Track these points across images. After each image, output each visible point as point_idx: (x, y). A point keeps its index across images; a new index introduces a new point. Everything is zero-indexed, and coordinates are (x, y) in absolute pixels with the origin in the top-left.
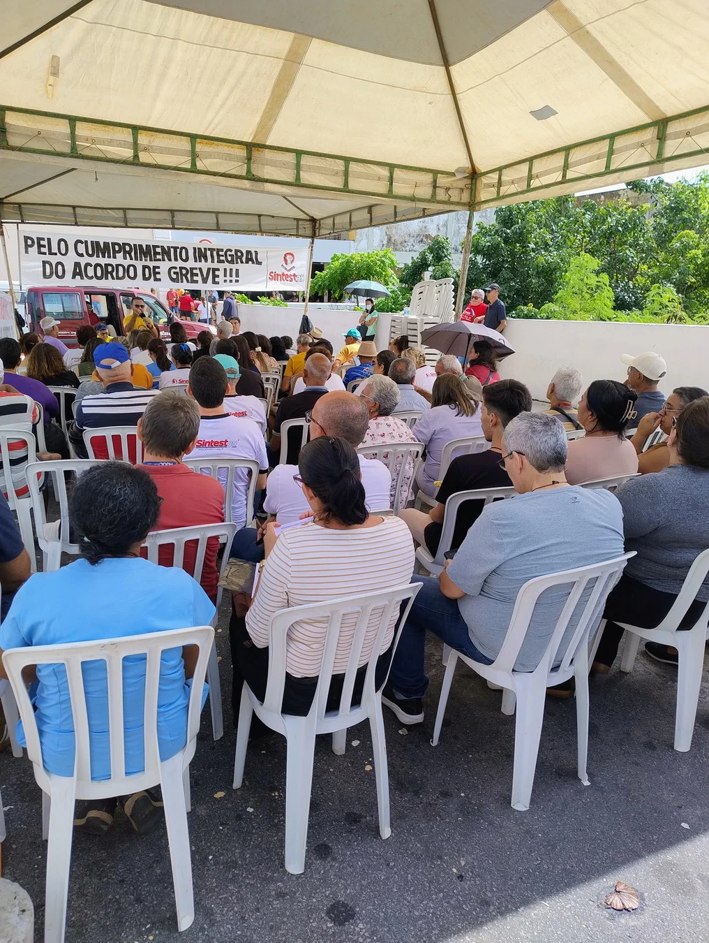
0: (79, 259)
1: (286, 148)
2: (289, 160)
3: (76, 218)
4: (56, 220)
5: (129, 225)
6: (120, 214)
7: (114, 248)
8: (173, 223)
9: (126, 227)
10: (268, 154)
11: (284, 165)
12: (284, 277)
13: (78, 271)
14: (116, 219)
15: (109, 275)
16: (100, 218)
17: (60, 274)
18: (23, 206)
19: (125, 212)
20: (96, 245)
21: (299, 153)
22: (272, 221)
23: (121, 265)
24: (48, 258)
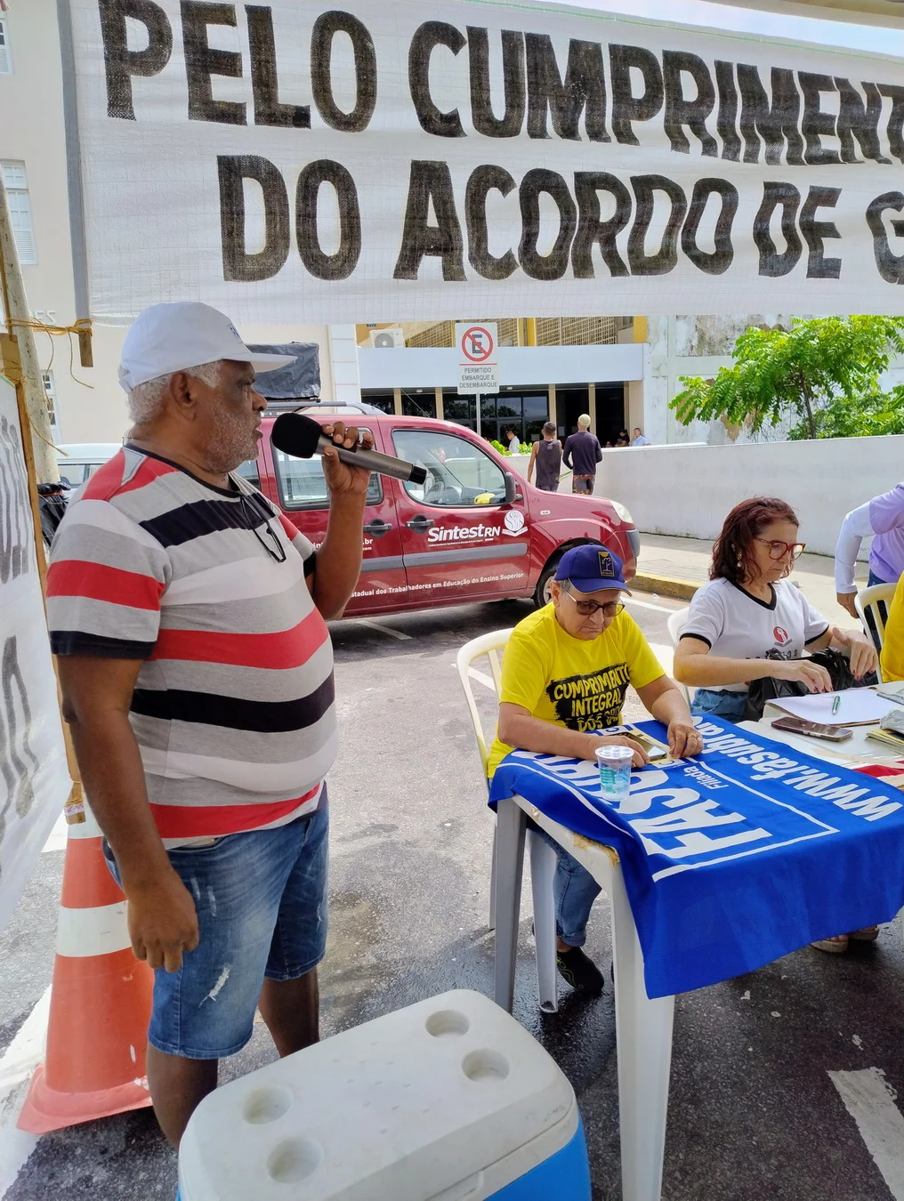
0: (435, 149)
7: (621, 83)
13: (432, 221)
15: (596, 248)
17: (330, 244)
23: (662, 183)
24: (251, 139)
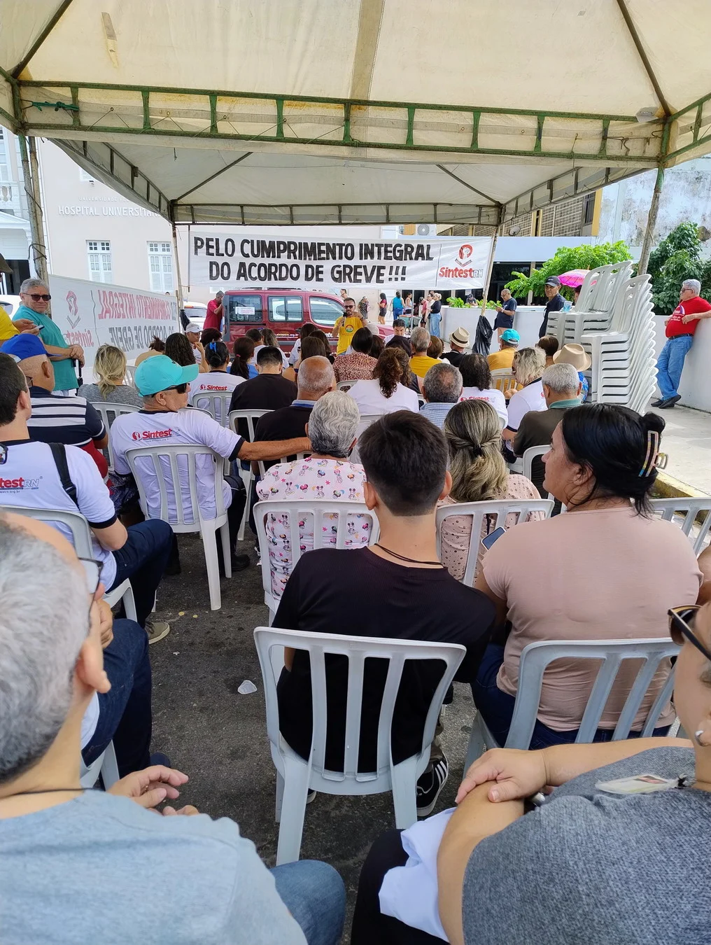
0: (244, 260)
1: (395, 103)
2: (399, 118)
3: (243, 217)
4: (225, 220)
5: (295, 222)
6: (287, 210)
7: (279, 247)
8: (340, 219)
9: (292, 224)
10: (372, 112)
11: (393, 124)
12: (458, 273)
13: (243, 271)
14: (282, 217)
15: (272, 276)
16: (267, 216)
17: (226, 275)
18: (195, 207)
19: (291, 208)
20: (262, 244)
21: (412, 107)
22: (451, 209)
23: (285, 265)
24: (215, 258)
